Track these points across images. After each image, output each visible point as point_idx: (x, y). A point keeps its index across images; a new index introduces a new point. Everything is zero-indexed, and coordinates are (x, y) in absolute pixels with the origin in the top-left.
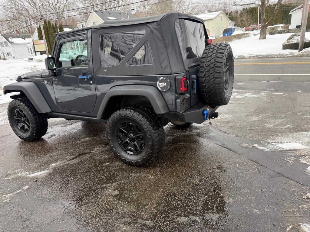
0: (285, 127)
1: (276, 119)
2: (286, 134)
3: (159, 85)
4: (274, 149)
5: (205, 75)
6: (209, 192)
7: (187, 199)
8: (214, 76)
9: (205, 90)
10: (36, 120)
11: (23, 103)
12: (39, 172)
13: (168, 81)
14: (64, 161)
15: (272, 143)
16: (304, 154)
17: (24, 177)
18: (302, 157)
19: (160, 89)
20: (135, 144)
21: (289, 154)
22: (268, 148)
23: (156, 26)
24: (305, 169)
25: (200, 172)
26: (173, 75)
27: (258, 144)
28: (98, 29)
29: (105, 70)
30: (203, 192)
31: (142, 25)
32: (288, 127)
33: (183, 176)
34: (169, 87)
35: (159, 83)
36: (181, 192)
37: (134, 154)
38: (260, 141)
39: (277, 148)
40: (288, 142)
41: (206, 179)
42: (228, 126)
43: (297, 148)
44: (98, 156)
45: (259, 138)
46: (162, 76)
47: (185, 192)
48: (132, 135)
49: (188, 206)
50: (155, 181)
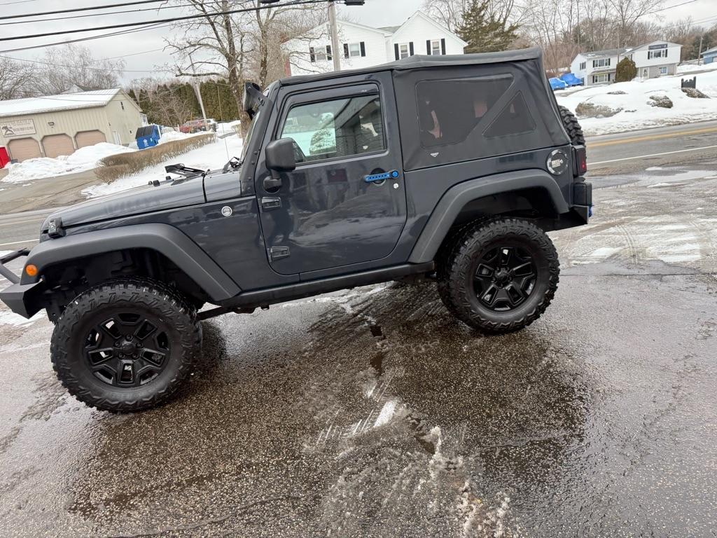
3: (551, 165)
11: (148, 289)
13: (566, 155)
19: (553, 172)
28: (411, 72)
29: (433, 155)
35: (552, 160)
37: (512, 308)
46: (555, 150)
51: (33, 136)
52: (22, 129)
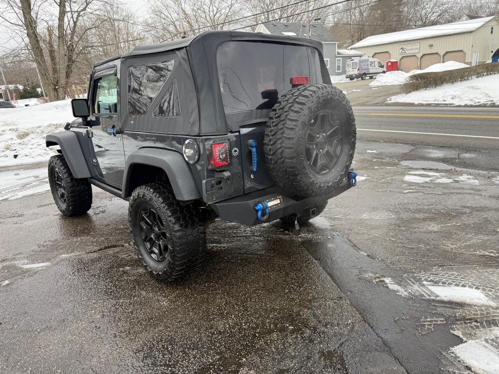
0: (483, 252)
1: (477, 234)
2: (470, 268)
3: (185, 153)
4: (417, 294)
5: (270, 141)
6: (229, 349)
7: (185, 353)
8: (281, 143)
9: (272, 167)
10: (72, 187)
12: (39, 263)
13: (195, 146)
14: (80, 253)
15: (425, 283)
16: (473, 317)
17: (18, 266)
18: (462, 322)
19: (187, 159)
20: (159, 245)
21: (440, 310)
22: (406, 291)
23: (185, 54)
24: (447, 349)
25: (247, 310)
26: (203, 137)
27: (393, 278)
28: (126, 59)
30: (218, 347)
31: (172, 52)
32: (487, 253)
33: (214, 311)
34: (196, 157)
35: (186, 148)
36: (187, 338)
37: (159, 261)
38: (406, 272)
39: (423, 293)
40: (458, 285)
41: (245, 325)
42: (369, 235)
43: (468, 301)
44: (126, 254)
45: (409, 267)
46: (190, 138)
47: (191, 340)
48: (156, 229)
49: (174, 367)
50: (165, 311)
51: (417, 55)
52: (412, 49)
